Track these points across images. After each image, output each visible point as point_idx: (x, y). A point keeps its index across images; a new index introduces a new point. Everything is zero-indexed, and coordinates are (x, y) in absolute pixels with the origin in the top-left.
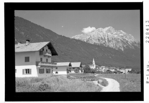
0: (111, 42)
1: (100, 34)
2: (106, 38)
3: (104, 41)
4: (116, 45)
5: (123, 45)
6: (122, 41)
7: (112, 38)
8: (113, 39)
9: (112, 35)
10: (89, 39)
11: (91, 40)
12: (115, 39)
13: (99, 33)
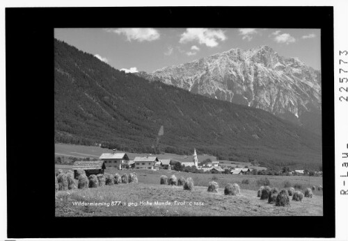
0: (266, 92)
1: (233, 66)
2: (252, 78)
3: (244, 88)
4: (277, 99)
5: (298, 101)
6: (297, 90)
7: (268, 79)
8: (270, 82)
9: (271, 70)
10: (201, 78)
11: (208, 81)
12: (276, 81)
13: (233, 62)
